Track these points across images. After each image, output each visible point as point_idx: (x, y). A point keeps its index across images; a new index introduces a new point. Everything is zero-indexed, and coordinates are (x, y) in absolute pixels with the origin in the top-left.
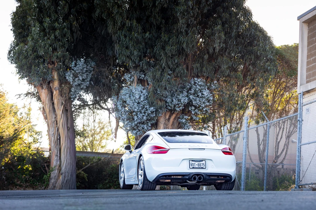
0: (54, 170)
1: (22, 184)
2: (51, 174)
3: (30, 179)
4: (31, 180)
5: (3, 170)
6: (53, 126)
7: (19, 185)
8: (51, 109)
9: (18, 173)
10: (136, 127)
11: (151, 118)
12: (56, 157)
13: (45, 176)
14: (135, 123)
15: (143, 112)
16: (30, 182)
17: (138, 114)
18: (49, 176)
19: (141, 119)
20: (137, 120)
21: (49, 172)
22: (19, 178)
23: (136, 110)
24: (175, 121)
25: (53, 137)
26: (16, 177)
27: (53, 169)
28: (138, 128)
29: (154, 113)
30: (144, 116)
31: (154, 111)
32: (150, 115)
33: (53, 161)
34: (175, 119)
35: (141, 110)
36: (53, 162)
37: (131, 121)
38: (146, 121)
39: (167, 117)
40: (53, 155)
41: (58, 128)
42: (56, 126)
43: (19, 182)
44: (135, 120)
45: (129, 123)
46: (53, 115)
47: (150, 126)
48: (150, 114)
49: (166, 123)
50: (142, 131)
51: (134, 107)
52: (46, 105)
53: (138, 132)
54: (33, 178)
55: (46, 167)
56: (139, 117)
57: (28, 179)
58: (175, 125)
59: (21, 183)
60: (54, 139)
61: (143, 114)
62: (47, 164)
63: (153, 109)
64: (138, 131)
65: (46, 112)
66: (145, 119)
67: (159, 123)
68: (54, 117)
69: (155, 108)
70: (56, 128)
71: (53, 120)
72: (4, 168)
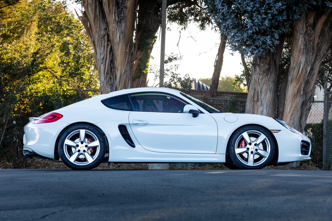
5: (14, 125)
6: (103, 45)
8: (98, 13)
10: (251, 40)
11: (278, 24)
14: (248, 33)
15: (264, 11)
17: (254, 16)
19: (259, 25)
20: (251, 27)
23: (249, 9)
24: (326, 29)
25: (103, 65)
28: (254, 43)
29: (285, 12)
30: (264, 19)
31: (283, 10)
32: (277, 17)
34: (325, 24)
35: (260, 9)
37: (241, 29)
38: (270, 28)
39: (311, 21)
41: (111, 48)
42: (108, 45)
44: (249, 27)
45: (237, 33)
46: (102, 25)
47: (278, 38)
48: (275, 15)
49: (309, 32)
50: (262, 48)
51: (245, 3)
52: (89, 6)
53: (255, 50)
56: (255, 21)
58: (327, 36)
60: (104, 68)
61: (264, 16)
63: (281, 5)
64: (254, 48)
65: (90, 19)
66: (267, 25)
67: (295, 32)
68: (103, 28)
69: (285, 3)
70: (107, 47)
71: (103, 32)
72: (16, 123)
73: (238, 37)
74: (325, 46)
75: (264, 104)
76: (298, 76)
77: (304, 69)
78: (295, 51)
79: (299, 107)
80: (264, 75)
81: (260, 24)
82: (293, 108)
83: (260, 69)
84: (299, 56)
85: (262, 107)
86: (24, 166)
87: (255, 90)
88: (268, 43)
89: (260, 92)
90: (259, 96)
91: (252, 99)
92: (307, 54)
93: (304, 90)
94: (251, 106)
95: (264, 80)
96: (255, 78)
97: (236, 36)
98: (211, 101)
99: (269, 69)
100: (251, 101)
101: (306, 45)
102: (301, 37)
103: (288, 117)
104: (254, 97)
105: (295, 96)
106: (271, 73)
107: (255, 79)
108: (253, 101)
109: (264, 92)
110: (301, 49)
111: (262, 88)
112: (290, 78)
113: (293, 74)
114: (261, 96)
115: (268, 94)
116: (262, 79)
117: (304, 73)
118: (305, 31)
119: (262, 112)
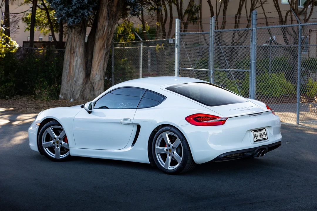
10: (74, 13)
14: (72, 8)
38: (88, 4)
49: (110, 4)
58: (121, 6)
67: (101, 5)
73: (65, 10)
74: (119, 13)
75: (78, 55)
76: (103, 35)
77: (107, 30)
78: (101, 18)
79: (103, 57)
80: (78, 34)
81: (82, 2)
82: (99, 58)
83: (75, 30)
84: (104, 22)
85: (76, 58)
87: (72, 45)
88: (86, 14)
89: (76, 47)
90: (75, 50)
92: (109, 20)
93: (107, 45)
94: (68, 56)
95: (78, 38)
96: (71, 36)
97: (64, 10)
99: (81, 30)
100: (68, 53)
101: (109, 14)
102: (105, 9)
103: (96, 64)
104: (71, 50)
105: (101, 49)
106: (82, 33)
107: (71, 38)
108: (70, 53)
109: (78, 47)
110: (105, 16)
111: (76, 44)
112: (97, 37)
113: (99, 34)
115: (81, 48)
116: (76, 38)
117: (107, 33)
118: (108, 4)
119: (77, 61)
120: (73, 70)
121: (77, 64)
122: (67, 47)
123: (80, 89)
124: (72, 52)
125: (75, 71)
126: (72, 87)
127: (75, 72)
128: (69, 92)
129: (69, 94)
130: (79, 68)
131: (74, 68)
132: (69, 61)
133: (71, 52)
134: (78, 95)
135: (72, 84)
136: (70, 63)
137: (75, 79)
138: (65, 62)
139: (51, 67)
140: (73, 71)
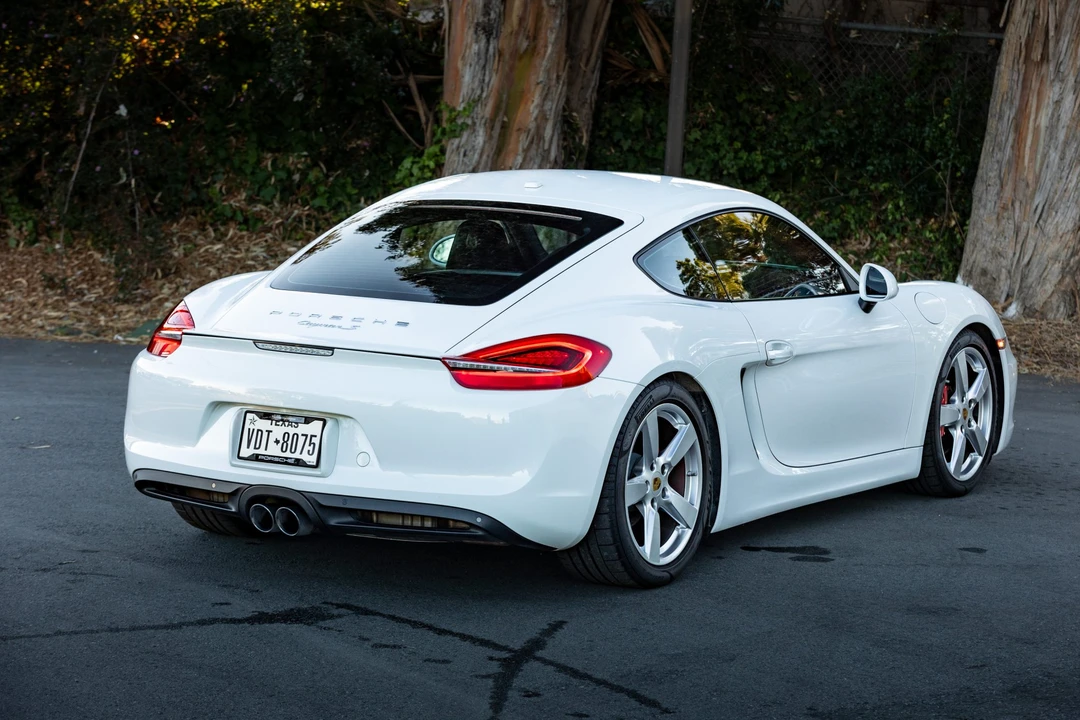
0: (464, 126)
1: (260, 207)
2: (443, 151)
3: (312, 176)
4: (318, 182)
7: (240, 218)
9: (235, 133)
12: (477, 42)
13: (407, 163)
16: (315, 196)
18: (432, 164)
21: (434, 134)
22: (240, 171)
26: (223, 162)
27: (460, 121)
33: (460, 64)
36: (457, 70)
40: (458, 19)
43: (244, 195)
54: (331, 168)
55: (418, 101)
57: (297, 177)
59: (251, 200)
62: (423, 77)
72: (129, 113)
75: (1066, 73)
85: (1057, 89)
86: (157, 274)
87: (1036, 17)
89: (1057, 27)
90: (1051, 44)
91: (1023, 54)
94: (1015, 77)
98: (853, 34)
100: (1016, 61)
104: (1029, 45)
108: (1025, 62)
109: (1069, 29)
111: (1062, 14)
114: (1057, 42)
119: (1058, 103)
120: (1034, 150)
121: (1059, 120)
122: (1011, 28)
123: (1063, 256)
124: (1036, 55)
125: (1045, 155)
126: (1021, 239)
127: (1042, 164)
128: (1004, 263)
129: (1003, 277)
130: (1066, 143)
131: (1042, 142)
132: (1017, 103)
133: (1027, 58)
134: (1049, 288)
135: (1025, 224)
136: (1022, 112)
137: (1039, 200)
138: (995, 106)
139: (936, 126)
140: (1032, 159)
